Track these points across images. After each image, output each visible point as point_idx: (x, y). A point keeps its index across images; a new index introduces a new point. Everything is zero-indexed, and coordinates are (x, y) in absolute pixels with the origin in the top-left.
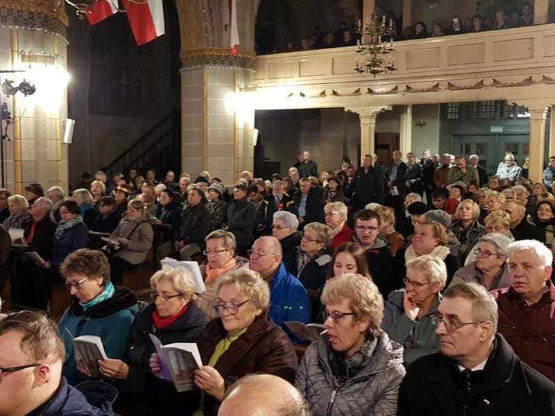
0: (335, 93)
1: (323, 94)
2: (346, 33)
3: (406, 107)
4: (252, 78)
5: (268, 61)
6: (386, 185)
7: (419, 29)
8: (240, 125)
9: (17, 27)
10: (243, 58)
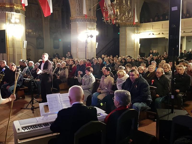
0: (163, 33)
1: (159, 34)
2: (166, 16)
3: (184, 37)
4: (139, 30)
5: (143, 25)
6: (177, 58)
7: (188, 15)
8: (136, 43)
10: (137, 25)
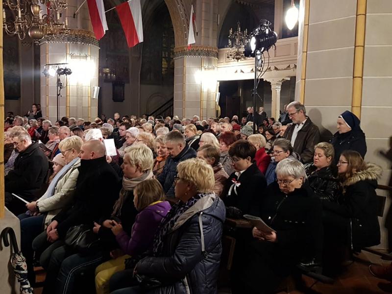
9: (69, 42)
